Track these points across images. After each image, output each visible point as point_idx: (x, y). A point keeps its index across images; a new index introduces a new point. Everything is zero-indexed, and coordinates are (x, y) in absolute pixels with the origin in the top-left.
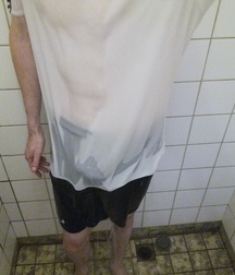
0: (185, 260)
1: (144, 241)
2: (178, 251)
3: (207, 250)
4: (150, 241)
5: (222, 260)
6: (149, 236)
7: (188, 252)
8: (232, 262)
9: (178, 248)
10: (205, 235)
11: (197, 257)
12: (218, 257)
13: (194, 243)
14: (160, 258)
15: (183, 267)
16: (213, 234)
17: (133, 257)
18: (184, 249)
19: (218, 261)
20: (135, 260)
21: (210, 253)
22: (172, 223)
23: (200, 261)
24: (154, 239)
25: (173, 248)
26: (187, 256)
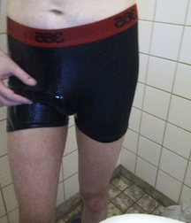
0: (112, 208)
1: (71, 215)
3: (122, 192)
4: (76, 212)
5: (137, 193)
6: (73, 208)
7: (111, 202)
8: (144, 190)
10: (114, 183)
11: (119, 201)
12: (133, 192)
16: (119, 179)
19: (134, 195)
21: (126, 193)
23: (124, 202)
24: (79, 208)
26: (111, 205)
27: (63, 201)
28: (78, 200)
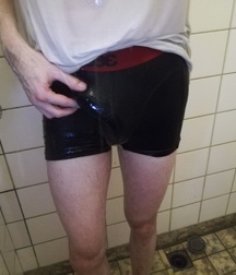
0: (226, 258)
1: (174, 248)
2: (215, 252)
4: (180, 247)
6: (178, 241)
7: (226, 250)
9: (214, 248)
13: (229, 238)
14: (198, 263)
15: (227, 268)
17: (167, 268)
18: (221, 248)
20: (170, 271)
22: (202, 220)
24: (185, 244)
25: (209, 249)
26: (226, 254)
27: (167, 230)
28: (185, 235)
